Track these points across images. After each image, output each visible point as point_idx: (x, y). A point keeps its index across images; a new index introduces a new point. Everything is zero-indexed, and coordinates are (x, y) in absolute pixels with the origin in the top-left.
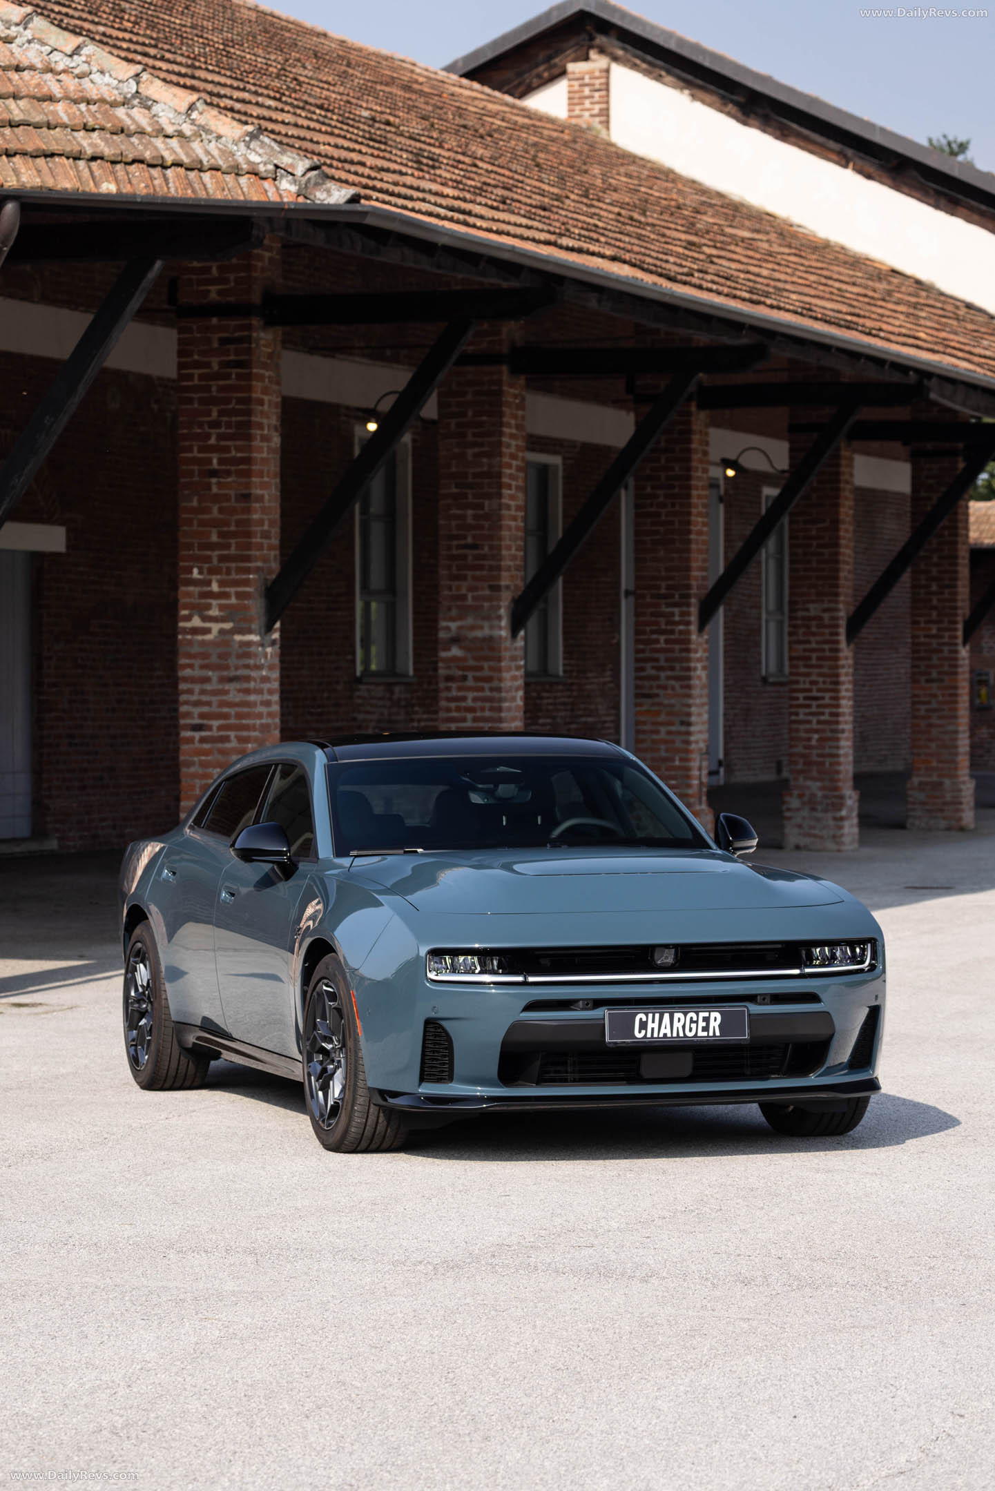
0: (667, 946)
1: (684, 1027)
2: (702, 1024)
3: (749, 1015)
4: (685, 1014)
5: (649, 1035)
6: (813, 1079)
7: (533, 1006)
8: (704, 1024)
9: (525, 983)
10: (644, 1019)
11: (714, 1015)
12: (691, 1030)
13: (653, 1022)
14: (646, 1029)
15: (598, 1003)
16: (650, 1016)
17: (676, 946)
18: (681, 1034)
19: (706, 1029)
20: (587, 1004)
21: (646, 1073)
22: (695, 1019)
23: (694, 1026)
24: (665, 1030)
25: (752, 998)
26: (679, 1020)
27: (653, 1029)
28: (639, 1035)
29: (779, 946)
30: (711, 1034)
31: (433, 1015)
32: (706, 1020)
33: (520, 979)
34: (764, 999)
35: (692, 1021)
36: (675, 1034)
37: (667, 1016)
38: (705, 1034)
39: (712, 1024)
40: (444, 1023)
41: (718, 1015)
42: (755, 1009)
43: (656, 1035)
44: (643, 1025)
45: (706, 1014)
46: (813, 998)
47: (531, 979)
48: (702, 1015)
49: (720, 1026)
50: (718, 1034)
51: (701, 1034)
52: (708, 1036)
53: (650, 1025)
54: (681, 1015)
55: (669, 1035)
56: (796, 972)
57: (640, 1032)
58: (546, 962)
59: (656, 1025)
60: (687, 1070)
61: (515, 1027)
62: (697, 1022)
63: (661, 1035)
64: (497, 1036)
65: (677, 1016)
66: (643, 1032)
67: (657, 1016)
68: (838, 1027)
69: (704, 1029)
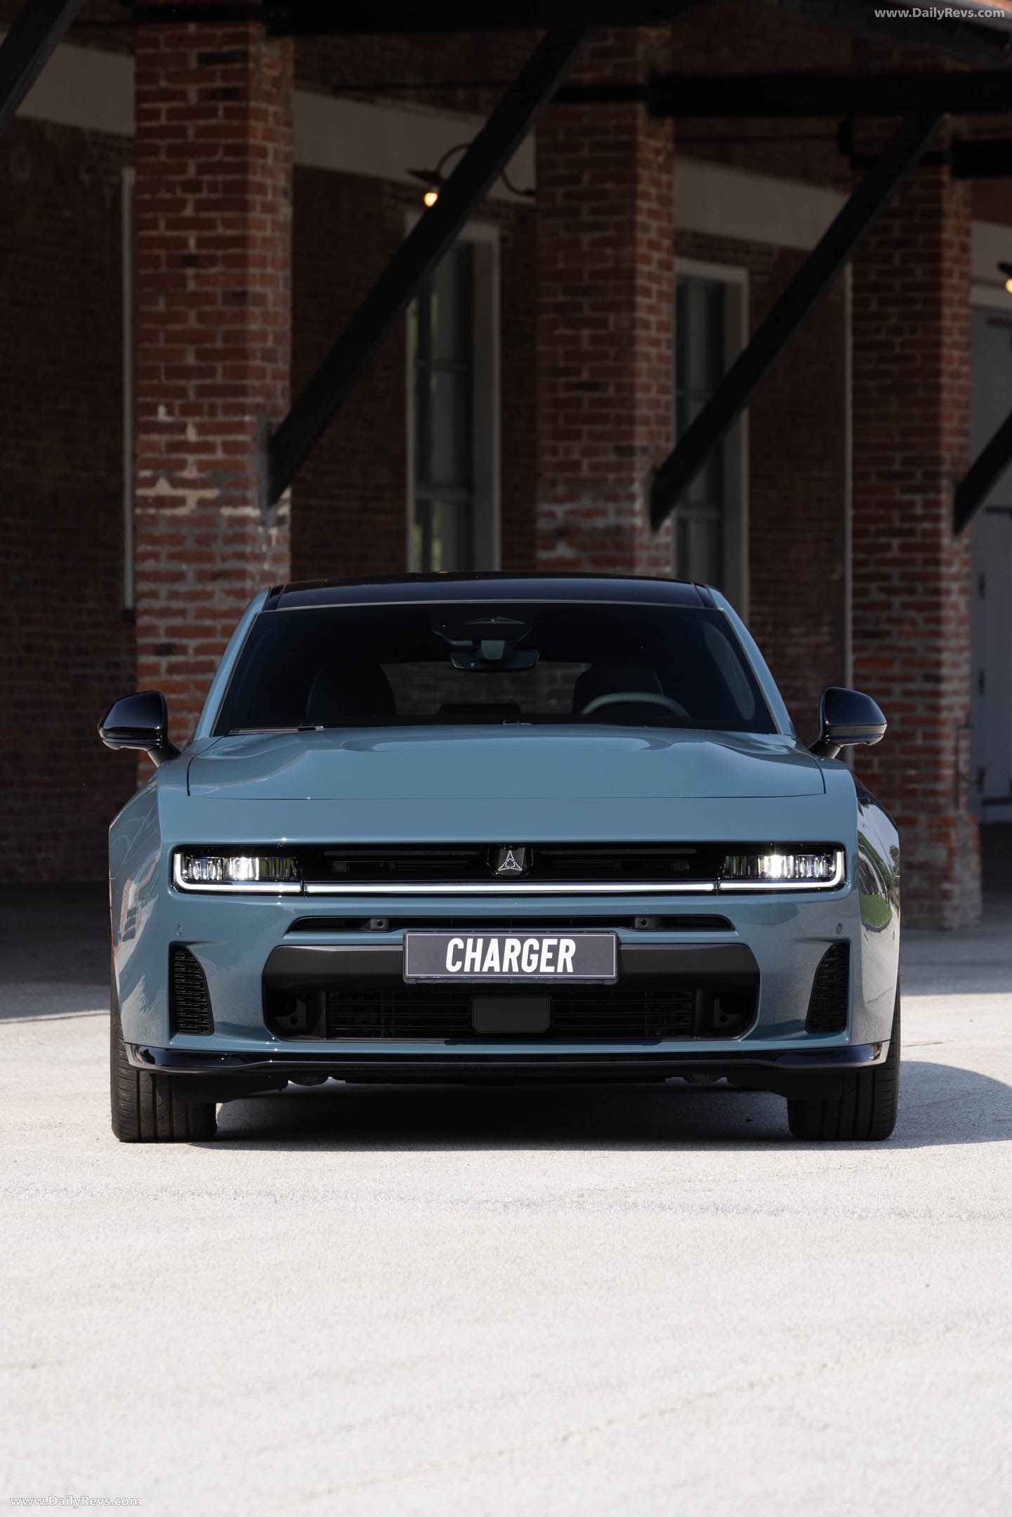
0: (515, 846)
1: (519, 958)
2: (546, 955)
3: (619, 944)
4: (522, 941)
5: (467, 969)
6: (739, 1044)
7: (302, 924)
8: (550, 955)
9: (303, 894)
10: (461, 946)
11: (564, 943)
12: (530, 963)
13: (474, 950)
14: (463, 961)
15: (396, 923)
16: (470, 941)
17: (529, 846)
18: (515, 969)
19: (552, 962)
20: (380, 924)
21: (480, 1025)
22: (536, 947)
23: (534, 957)
24: (492, 962)
25: (626, 921)
26: (513, 949)
27: (473, 960)
28: (452, 968)
29: (692, 851)
30: (560, 969)
31: (178, 937)
32: (554, 949)
33: (296, 888)
34: (644, 923)
35: (531, 950)
36: (506, 969)
37: (494, 943)
38: (551, 969)
39: (562, 955)
40: (191, 948)
41: (572, 944)
42: (626, 935)
43: (477, 969)
44: (459, 955)
45: (554, 942)
46: (720, 923)
47: (312, 889)
48: (547, 942)
49: (573, 958)
50: (570, 969)
51: (544, 968)
52: (556, 972)
53: (469, 955)
54: (516, 943)
55: (497, 969)
56: (709, 887)
57: (454, 964)
58: (340, 867)
59: (478, 955)
60: (542, 1022)
61: (278, 953)
62: (539, 952)
63: (485, 969)
64: (259, 970)
65: (509, 942)
66: (459, 964)
67: (480, 942)
68: (764, 967)
69: (550, 962)
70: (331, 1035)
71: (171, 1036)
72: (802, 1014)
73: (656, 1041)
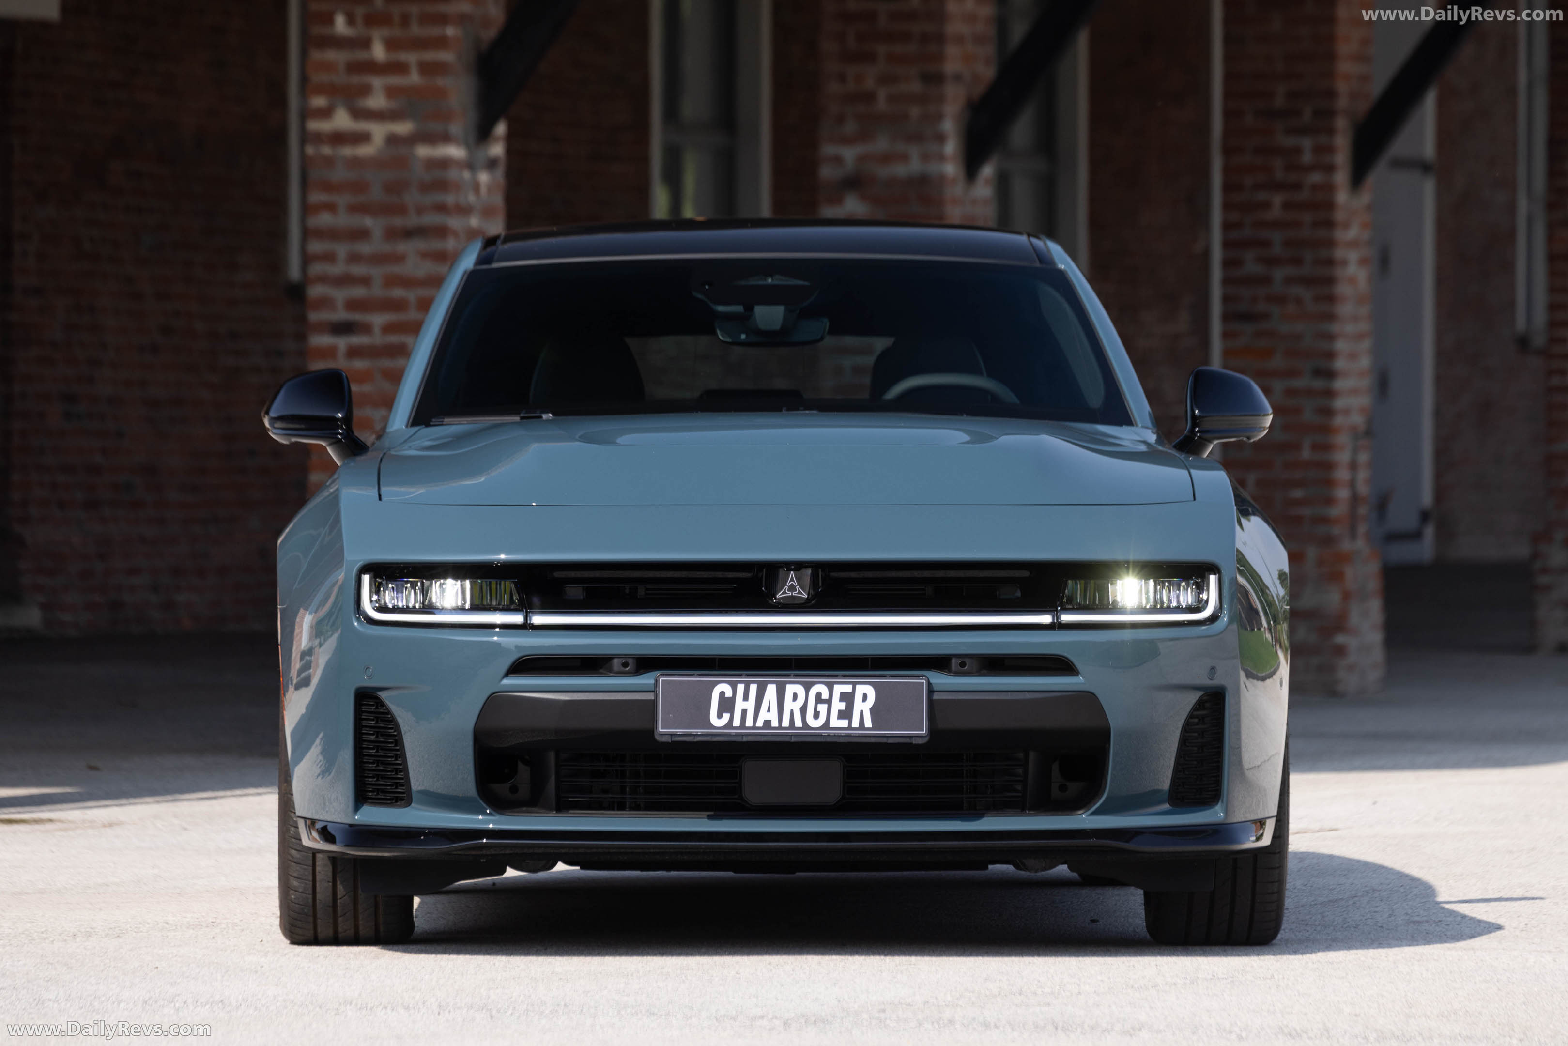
0: (798, 566)
1: (804, 709)
2: (838, 705)
3: (931, 691)
4: (807, 687)
5: (737, 723)
6: (1083, 820)
7: (525, 665)
8: (843, 706)
9: (526, 626)
10: (729, 693)
11: (861, 689)
12: (816, 715)
13: (746, 698)
14: (731, 711)
15: (646, 663)
16: (741, 688)
17: (818, 567)
18: (798, 723)
19: (846, 714)
20: (625, 665)
21: (753, 794)
22: (825, 695)
23: (823, 708)
24: (769, 715)
25: (940, 663)
26: (795, 697)
27: (744, 712)
28: (718, 722)
29: (1025, 574)
30: (856, 723)
31: (366, 682)
32: (849, 698)
33: (517, 619)
34: (963, 665)
35: (819, 699)
36: (786, 723)
37: (771, 691)
38: (844, 723)
39: (859, 706)
40: (383, 695)
41: (870, 691)
42: (940, 680)
43: (749, 723)
44: (727, 705)
45: (848, 688)
46: (1061, 665)
47: (538, 619)
48: (839, 689)
49: (873, 710)
50: (868, 723)
51: (835, 722)
52: (850, 727)
53: (740, 705)
54: (800, 689)
55: (775, 723)
56: (1046, 619)
57: (720, 716)
58: (574, 592)
59: (750, 705)
60: (833, 794)
61: (494, 702)
62: (829, 702)
63: (760, 723)
64: (468, 723)
65: (791, 689)
66: (726, 717)
67: (753, 688)
68: (1116, 721)
69: (842, 715)
70: (562, 806)
71: (357, 808)
72: (1165, 783)
73: (976, 813)
